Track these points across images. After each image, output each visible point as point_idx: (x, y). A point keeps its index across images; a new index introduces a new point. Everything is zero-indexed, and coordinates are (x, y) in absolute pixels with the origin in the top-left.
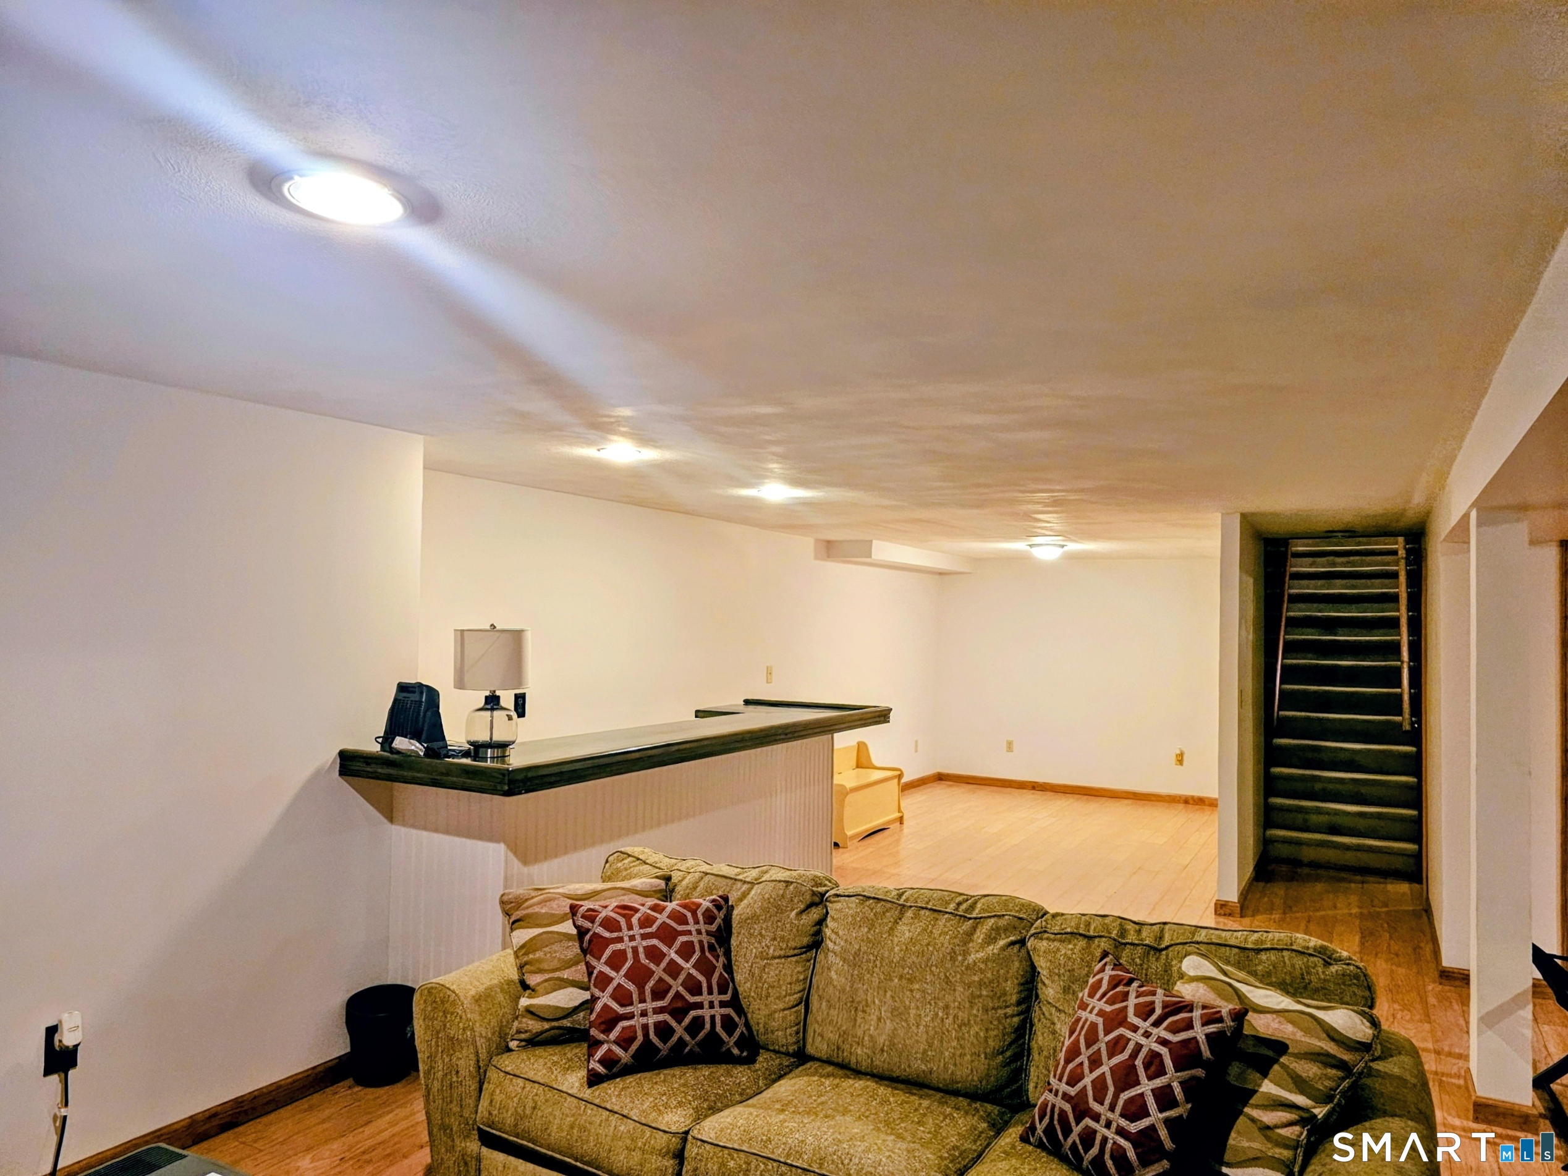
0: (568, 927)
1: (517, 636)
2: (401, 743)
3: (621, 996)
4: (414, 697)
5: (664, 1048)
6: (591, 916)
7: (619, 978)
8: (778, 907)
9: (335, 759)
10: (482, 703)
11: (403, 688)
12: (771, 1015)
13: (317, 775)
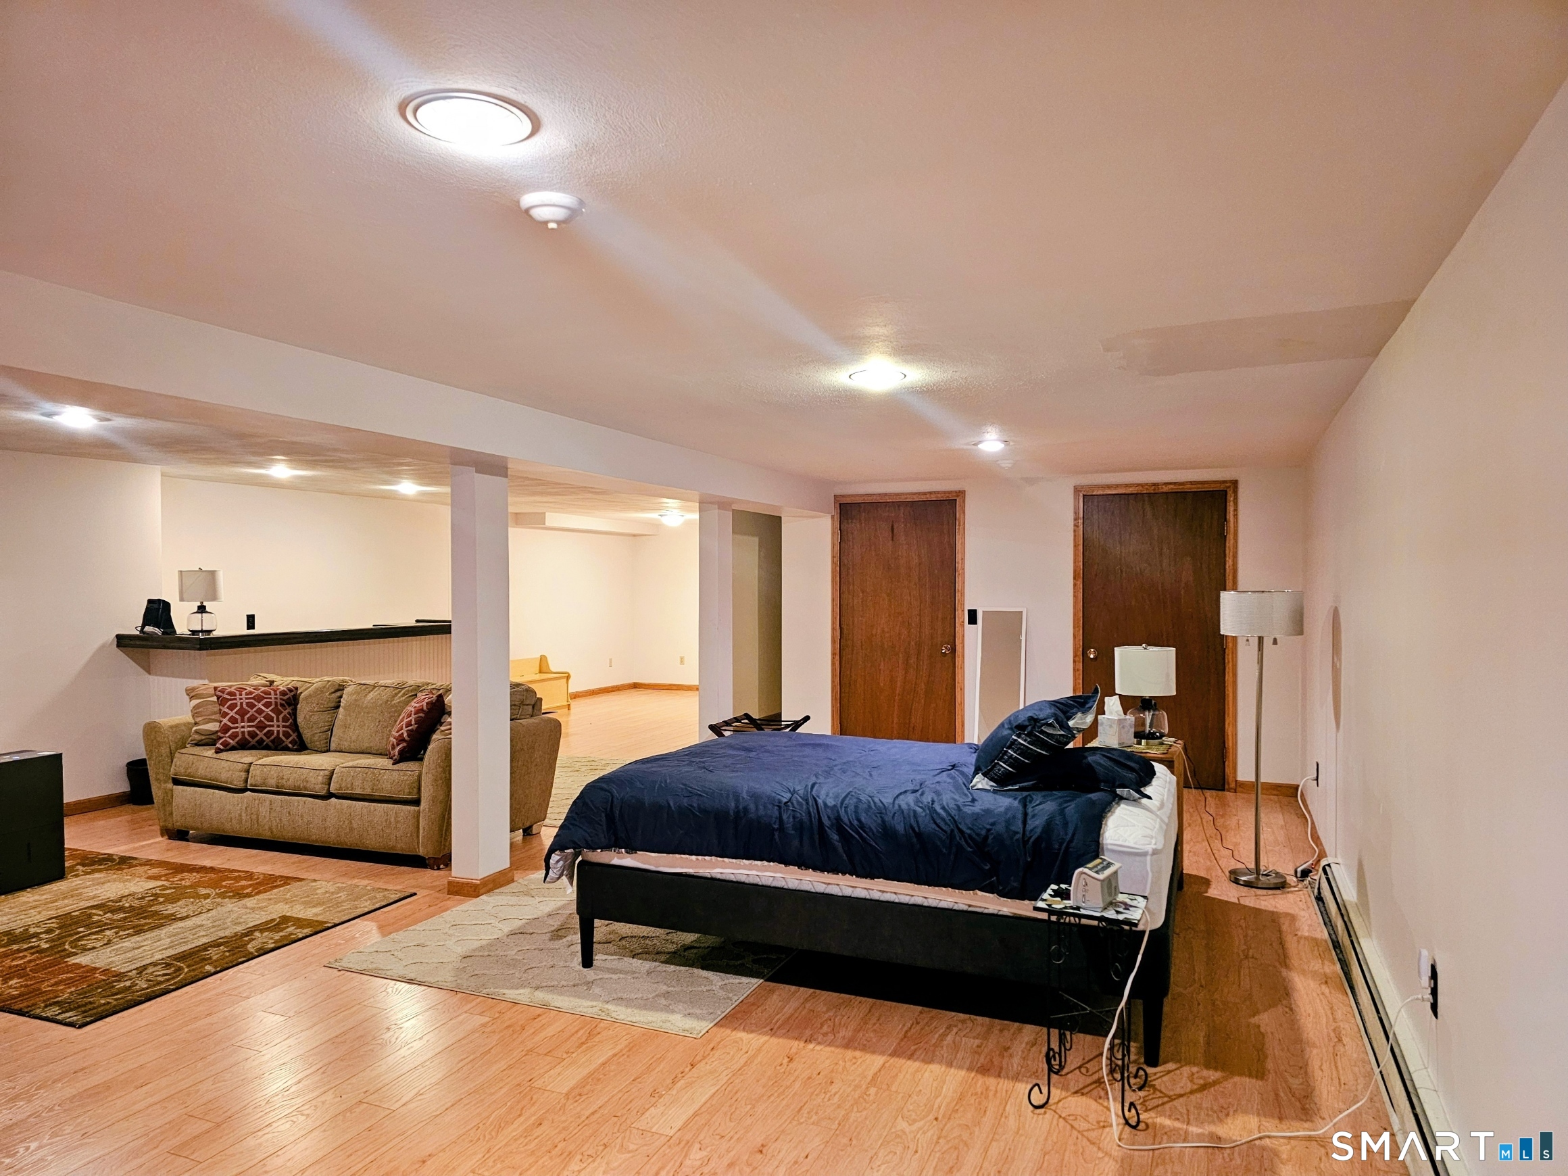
0: (215, 699)
1: (213, 574)
2: (148, 629)
3: (233, 720)
4: (156, 606)
5: (253, 742)
6: (223, 691)
7: (232, 713)
8: (322, 691)
9: (113, 639)
10: (196, 610)
11: (150, 601)
12: (313, 735)
13: (103, 647)
